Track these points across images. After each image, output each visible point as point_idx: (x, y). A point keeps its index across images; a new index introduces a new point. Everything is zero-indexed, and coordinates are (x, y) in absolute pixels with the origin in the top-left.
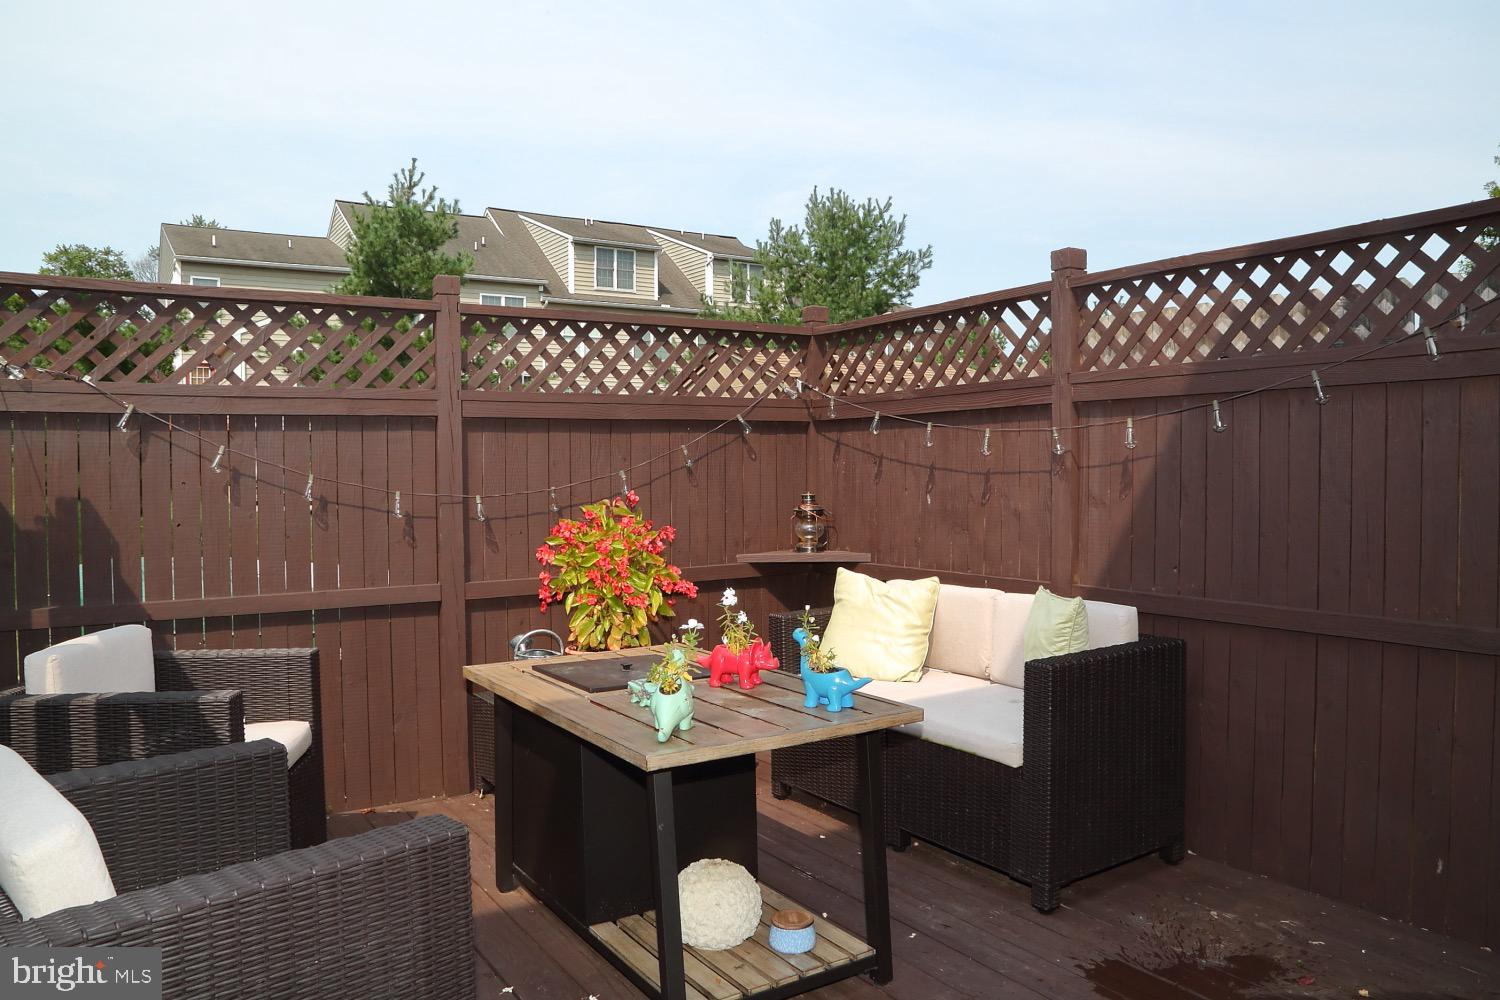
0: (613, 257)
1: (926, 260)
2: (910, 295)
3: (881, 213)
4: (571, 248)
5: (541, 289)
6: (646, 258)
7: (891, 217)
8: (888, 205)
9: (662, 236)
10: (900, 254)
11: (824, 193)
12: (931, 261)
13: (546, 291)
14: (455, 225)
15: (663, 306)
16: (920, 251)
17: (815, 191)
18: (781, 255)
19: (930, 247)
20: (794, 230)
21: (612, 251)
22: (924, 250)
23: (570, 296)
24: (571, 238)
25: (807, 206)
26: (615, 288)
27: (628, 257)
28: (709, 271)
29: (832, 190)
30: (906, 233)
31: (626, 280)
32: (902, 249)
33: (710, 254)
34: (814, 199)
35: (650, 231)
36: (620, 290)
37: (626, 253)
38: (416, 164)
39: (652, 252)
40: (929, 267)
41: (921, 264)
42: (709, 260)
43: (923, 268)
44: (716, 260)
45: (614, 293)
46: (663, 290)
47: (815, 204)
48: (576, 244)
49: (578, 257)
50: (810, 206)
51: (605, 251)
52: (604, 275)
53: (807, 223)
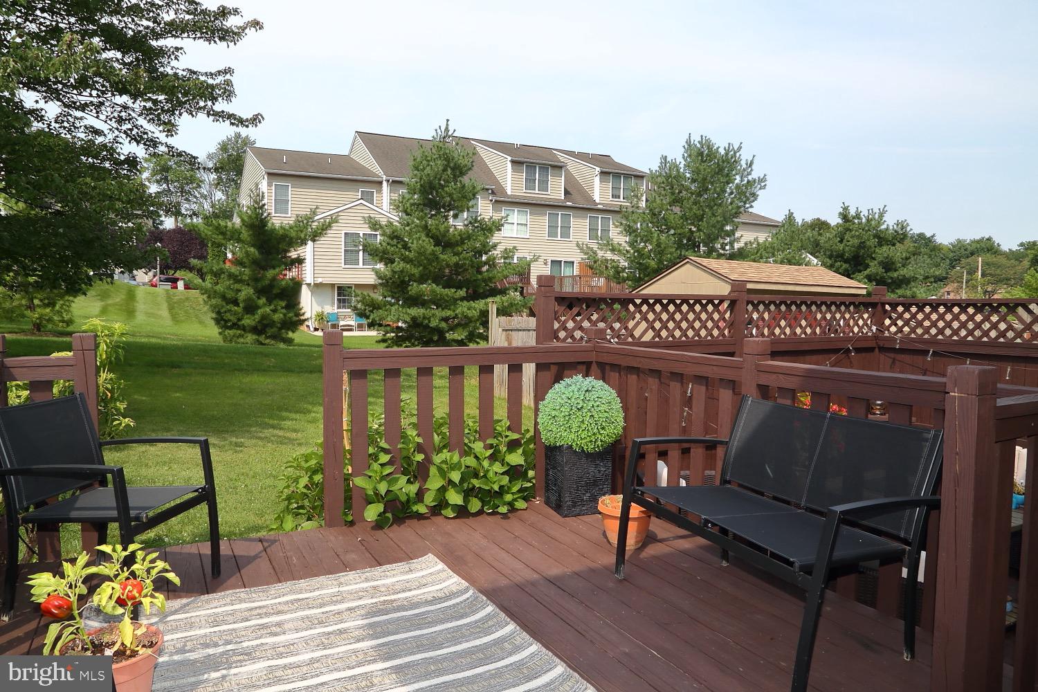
0: (536, 171)
1: (763, 184)
2: (751, 207)
3: (735, 153)
4: (509, 165)
5: (490, 191)
6: (556, 171)
7: (740, 155)
8: (740, 148)
9: (562, 155)
10: (748, 181)
11: (696, 139)
12: (765, 185)
13: (493, 193)
14: (472, 162)
15: (568, 203)
16: (759, 178)
17: (690, 137)
18: (668, 179)
19: (765, 175)
20: (674, 161)
21: (536, 167)
22: (762, 177)
23: (509, 197)
24: (509, 158)
25: (684, 147)
26: (537, 192)
27: (545, 170)
28: (597, 180)
29: (702, 136)
30: (754, 167)
31: (544, 186)
32: (750, 178)
33: (598, 169)
34: (688, 142)
35: (555, 152)
36: (539, 192)
37: (544, 168)
38: (449, 123)
39: (561, 167)
40: (764, 188)
41: (759, 186)
42: (597, 173)
43: (760, 189)
44: (602, 173)
45: (536, 194)
46: (567, 192)
47: (689, 145)
48: (512, 162)
49: (514, 170)
50: (686, 146)
51: (531, 167)
52: (530, 182)
53: (683, 158)
